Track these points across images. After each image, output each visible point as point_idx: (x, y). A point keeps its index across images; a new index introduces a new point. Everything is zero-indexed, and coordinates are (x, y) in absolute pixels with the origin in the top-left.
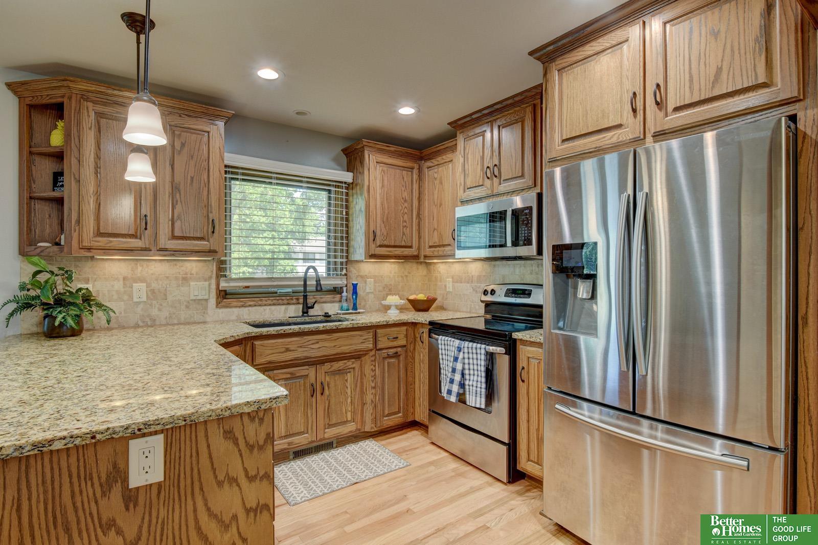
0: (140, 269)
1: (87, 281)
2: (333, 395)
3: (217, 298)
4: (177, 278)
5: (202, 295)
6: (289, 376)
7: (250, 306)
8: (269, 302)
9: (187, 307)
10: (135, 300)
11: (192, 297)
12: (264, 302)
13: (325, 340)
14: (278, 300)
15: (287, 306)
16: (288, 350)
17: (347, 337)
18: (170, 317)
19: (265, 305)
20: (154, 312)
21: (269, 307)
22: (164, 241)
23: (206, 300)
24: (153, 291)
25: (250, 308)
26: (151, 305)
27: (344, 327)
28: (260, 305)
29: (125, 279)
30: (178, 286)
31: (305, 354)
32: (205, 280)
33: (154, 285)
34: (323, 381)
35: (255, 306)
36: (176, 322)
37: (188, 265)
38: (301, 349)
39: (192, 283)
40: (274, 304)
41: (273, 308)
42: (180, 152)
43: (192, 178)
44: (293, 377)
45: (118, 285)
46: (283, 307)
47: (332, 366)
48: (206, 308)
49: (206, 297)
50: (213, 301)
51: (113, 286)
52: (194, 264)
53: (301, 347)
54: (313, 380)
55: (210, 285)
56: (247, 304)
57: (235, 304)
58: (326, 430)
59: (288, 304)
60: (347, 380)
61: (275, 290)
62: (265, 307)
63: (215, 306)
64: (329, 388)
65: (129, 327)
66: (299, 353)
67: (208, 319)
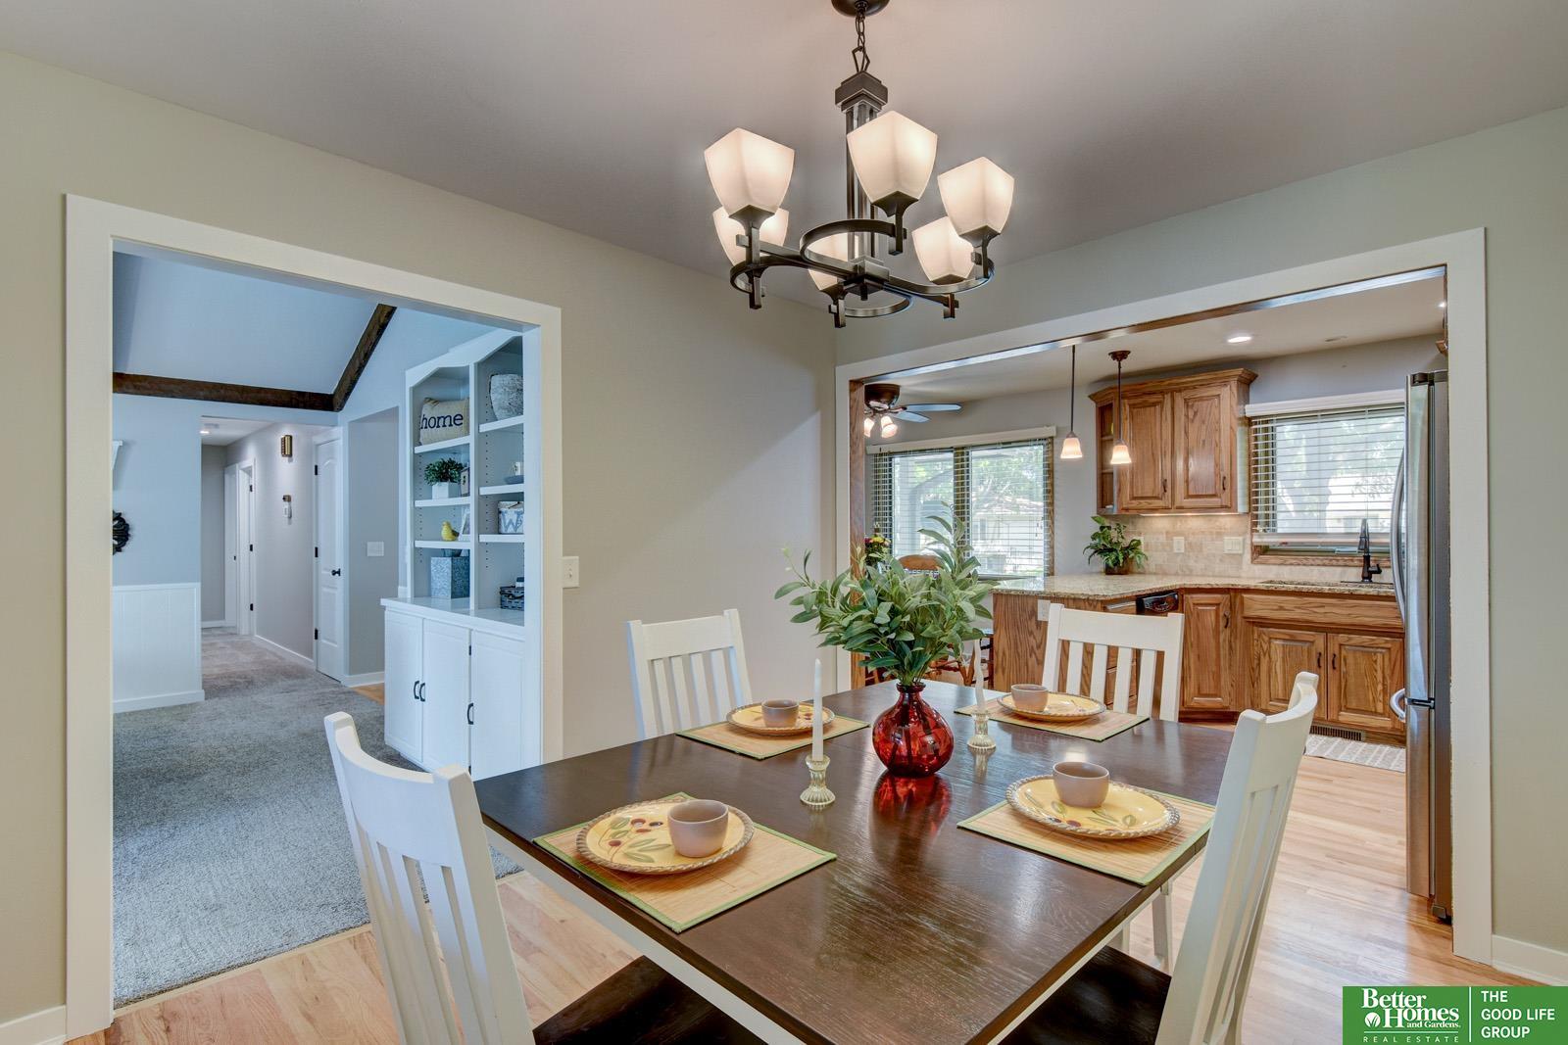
0: (1179, 524)
1: (1140, 534)
2: (1352, 673)
3: (1253, 554)
4: (1211, 533)
5: (1238, 550)
6: (1287, 637)
7: (1291, 564)
8: (1319, 562)
9: (1221, 560)
10: (1176, 551)
11: (1226, 552)
12: (1311, 562)
13: (1334, 605)
14: (1331, 560)
15: (1346, 569)
16: (1281, 608)
17: (1371, 606)
18: (1206, 569)
19: (1312, 565)
20: (1191, 563)
21: (1319, 568)
22: (1180, 500)
23: (1241, 555)
24: (1190, 544)
25: (1293, 567)
26: (1189, 556)
27: (1363, 593)
28: (1304, 565)
29: (1167, 533)
30: (1213, 540)
31: (1306, 617)
32: (1240, 535)
33: (1191, 539)
34: (1337, 653)
35: (1299, 565)
36: (1211, 573)
37: (1222, 520)
38: (1299, 611)
39: (1226, 538)
40: (1324, 565)
41: (1323, 569)
42: (1193, 421)
43: (1204, 441)
44: (1293, 639)
45: (1163, 538)
46: (1339, 569)
47: (1350, 639)
48: (1240, 563)
49: (1240, 552)
50: (1248, 556)
51: (1158, 539)
52: (1228, 519)
53: (1299, 608)
54: (1321, 649)
55: (1244, 540)
56: (1288, 563)
57: (1273, 561)
58: (1341, 713)
59: (1346, 566)
60: (1376, 662)
61: (1334, 548)
62: (1312, 568)
63: (1249, 562)
64: (1346, 664)
65: (1171, 575)
66: (1297, 614)
67: (1243, 575)
